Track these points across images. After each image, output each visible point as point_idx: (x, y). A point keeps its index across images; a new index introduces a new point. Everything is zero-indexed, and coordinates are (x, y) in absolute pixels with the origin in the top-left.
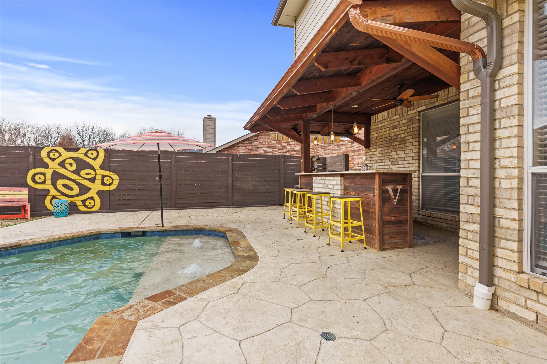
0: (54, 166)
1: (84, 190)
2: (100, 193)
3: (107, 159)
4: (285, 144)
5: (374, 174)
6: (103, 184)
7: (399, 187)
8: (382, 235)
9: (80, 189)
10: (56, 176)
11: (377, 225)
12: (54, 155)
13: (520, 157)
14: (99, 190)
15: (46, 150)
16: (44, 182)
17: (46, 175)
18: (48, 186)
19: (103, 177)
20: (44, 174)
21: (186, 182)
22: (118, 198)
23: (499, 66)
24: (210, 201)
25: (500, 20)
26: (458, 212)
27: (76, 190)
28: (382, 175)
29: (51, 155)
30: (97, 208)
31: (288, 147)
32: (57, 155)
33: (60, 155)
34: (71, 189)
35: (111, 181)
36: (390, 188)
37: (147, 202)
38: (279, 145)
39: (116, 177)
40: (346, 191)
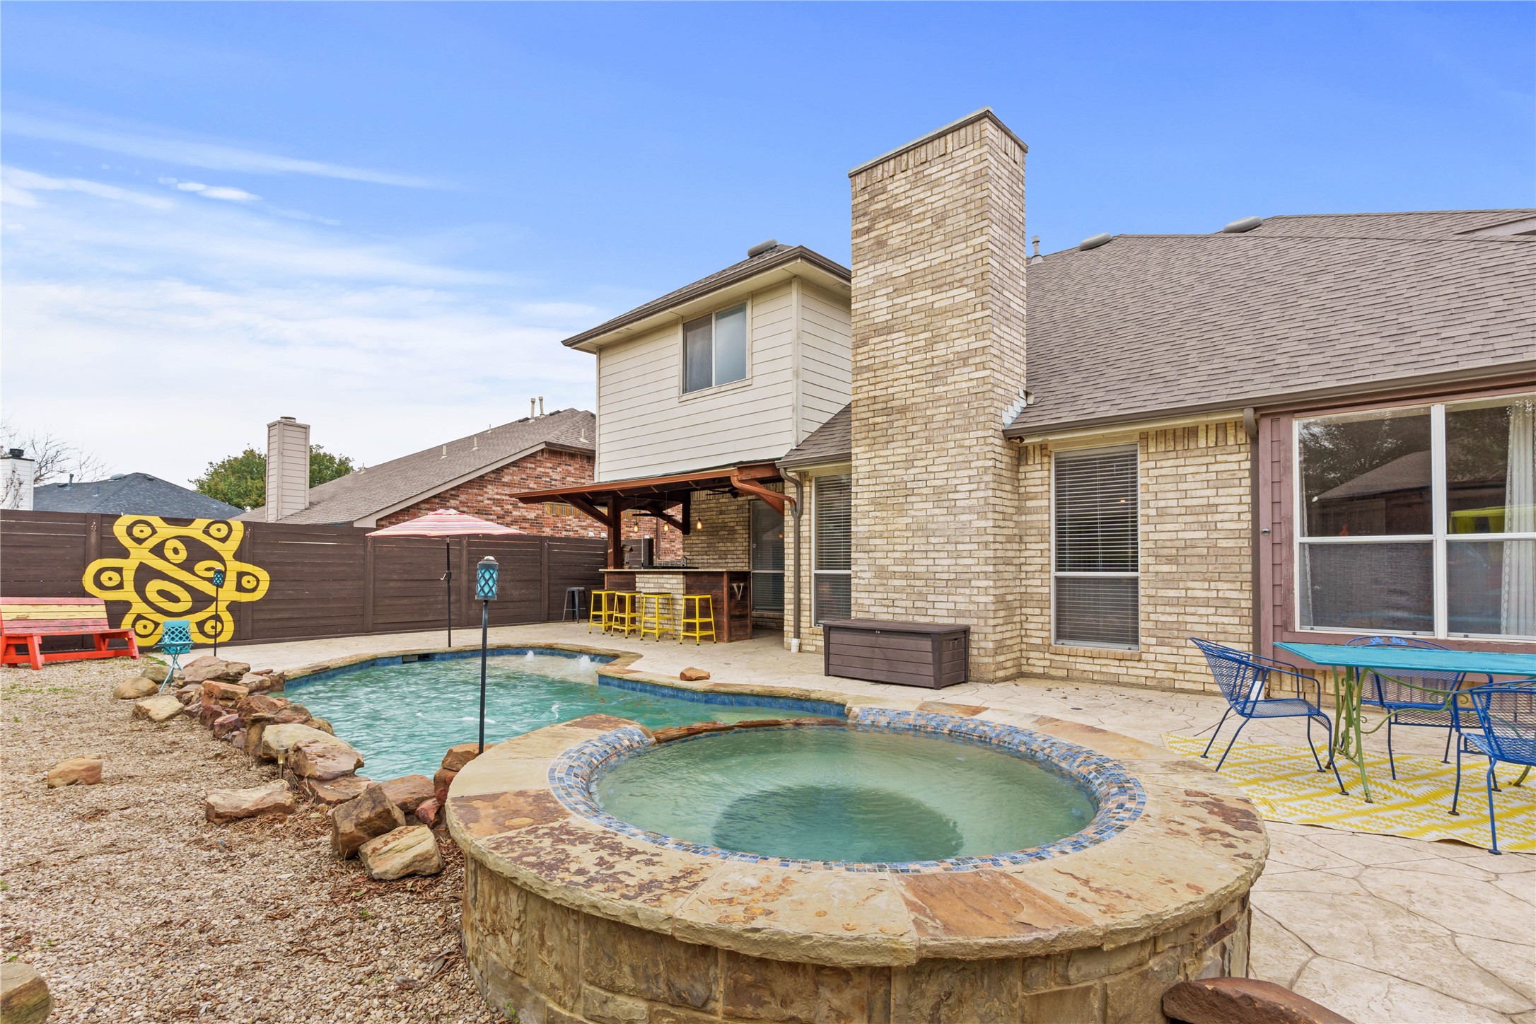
0: (140, 555)
1: (201, 601)
2: (234, 607)
3: (248, 540)
4: (510, 507)
5: (722, 573)
6: (240, 588)
7: (742, 584)
8: (730, 628)
9: (194, 601)
10: (144, 574)
11: (725, 620)
12: (142, 531)
13: (810, 565)
14: (232, 602)
15: (126, 520)
16: (120, 586)
17: (124, 573)
18: (129, 594)
19: (241, 575)
20: (119, 570)
21: (392, 584)
22: (269, 617)
23: (802, 513)
24: (430, 618)
25: (802, 487)
26: (783, 610)
27: (186, 602)
28: (730, 573)
29: (136, 531)
30: (226, 636)
31: (514, 513)
32: (148, 531)
33: (154, 532)
34: (176, 600)
35: (255, 583)
36: (735, 585)
37: (322, 622)
38: (499, 509)
39: (264, 575)
40: (688, 590)
